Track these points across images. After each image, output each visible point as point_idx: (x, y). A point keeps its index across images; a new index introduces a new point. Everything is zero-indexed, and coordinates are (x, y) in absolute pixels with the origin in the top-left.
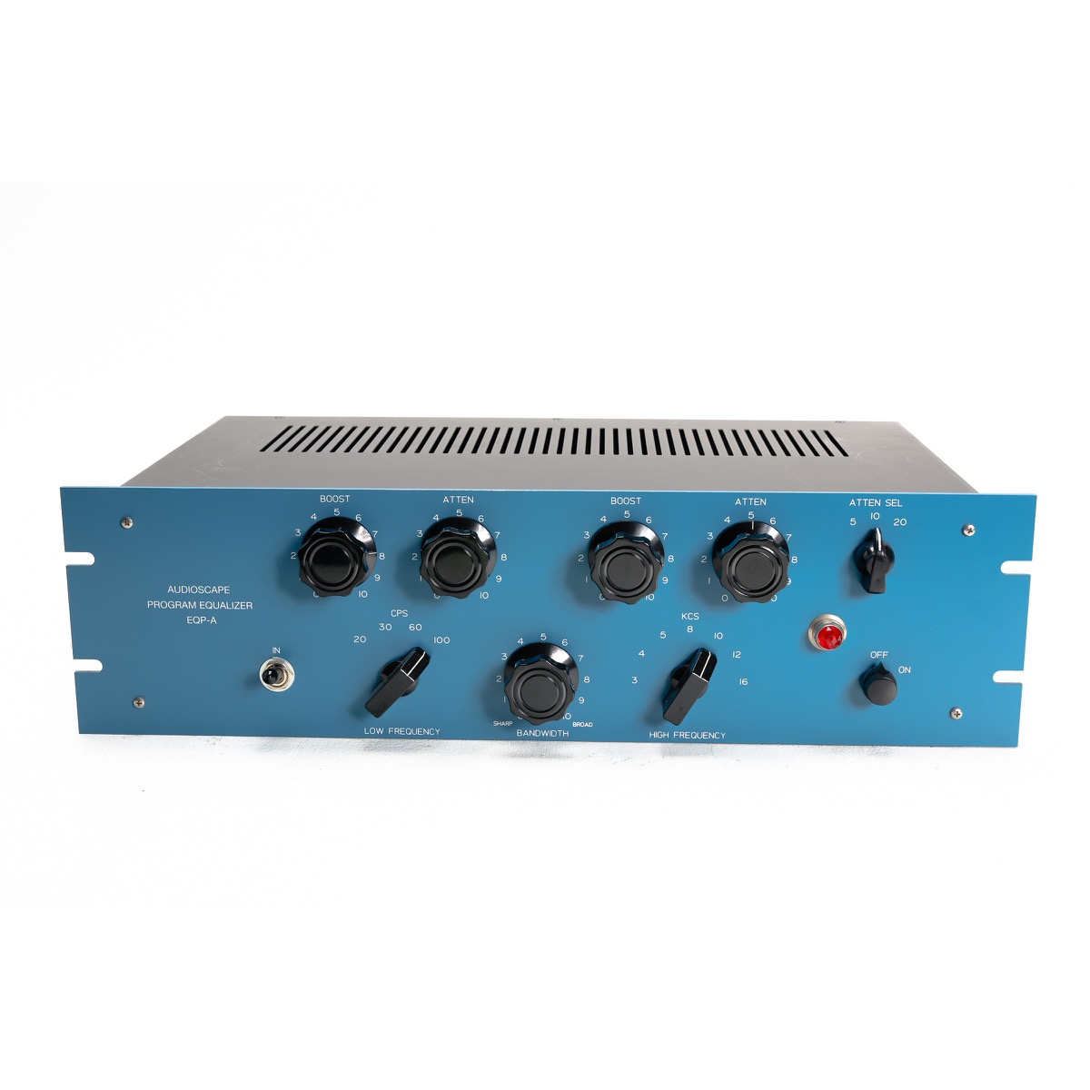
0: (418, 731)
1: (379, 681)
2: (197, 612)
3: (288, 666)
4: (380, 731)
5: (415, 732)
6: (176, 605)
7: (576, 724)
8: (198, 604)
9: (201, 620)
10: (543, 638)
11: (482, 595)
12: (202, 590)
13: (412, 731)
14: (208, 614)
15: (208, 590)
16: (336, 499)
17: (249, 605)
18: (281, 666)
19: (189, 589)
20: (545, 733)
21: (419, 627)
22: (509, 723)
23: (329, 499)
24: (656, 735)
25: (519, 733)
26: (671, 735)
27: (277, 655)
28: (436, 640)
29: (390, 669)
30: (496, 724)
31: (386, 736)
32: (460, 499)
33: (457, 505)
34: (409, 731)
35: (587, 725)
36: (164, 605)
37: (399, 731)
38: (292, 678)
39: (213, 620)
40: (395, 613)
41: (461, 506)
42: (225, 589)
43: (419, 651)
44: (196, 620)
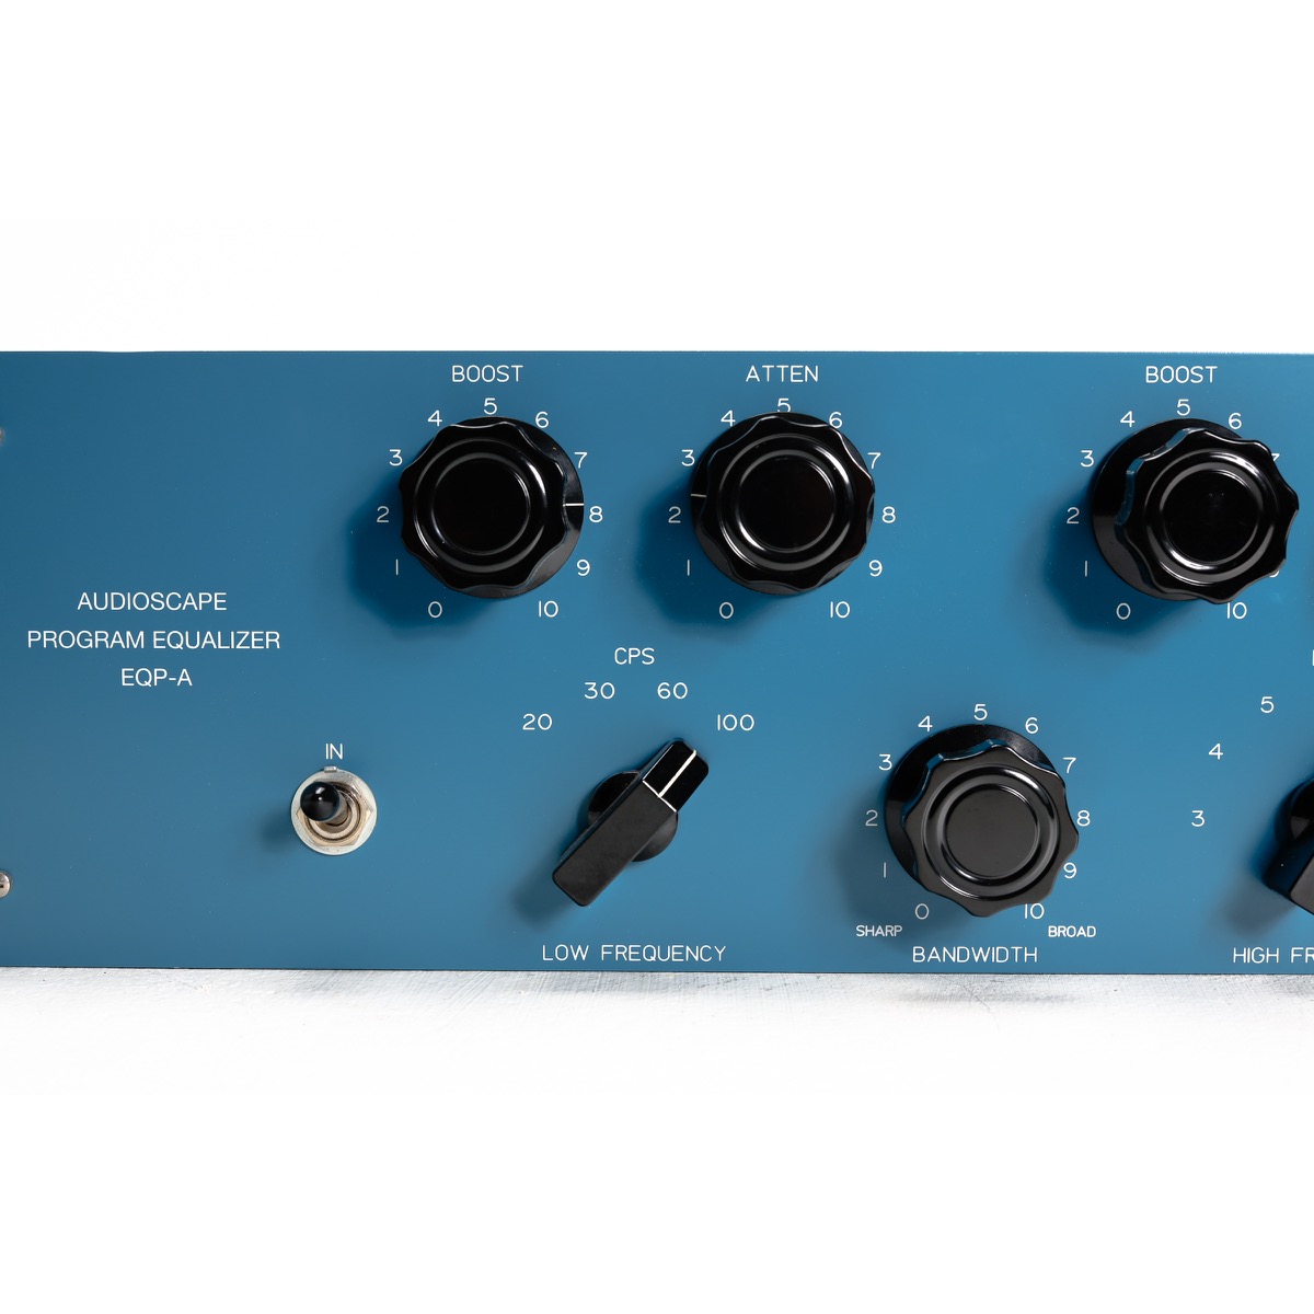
0: (672, 953)
1: (582, 824)
2: (146, 657)
3: (362, 790)
4: (580, 953)
5: (664, 955)
6: (96, 639)
7: (1055, 931)
8: (149, 639)
9: (156, 676)
10: (980, 714)
11: (834, 610)
12: (158, 601)
13: (657, 951)
14: (173, 661)
15: (174, 601)
16: (488, 374)
17: (273, 638)
18: (344, 788)
19: (129, 601)
20: (981, 955)
21: (680, 691)
22: (894, 930)
23: (473, 374)
24: (1248, 955)
25: (918, 954)
26: (1285, 955)
27: (335, 761)
28: (721, 722)
29: (609, 795)
30: (863, 931)
31: (594, 965)
32: (787, 372)
33: (778, 386)
34: (649, 953)
35: (1081, 932)
36: (67, 640)
37: (626, 952)
38: (370, 820)
39: (185, 677)
40: (623, 656)
41: (788, 389)
42: (216, 600)
43: (679, 750)
44: (144, 677)
